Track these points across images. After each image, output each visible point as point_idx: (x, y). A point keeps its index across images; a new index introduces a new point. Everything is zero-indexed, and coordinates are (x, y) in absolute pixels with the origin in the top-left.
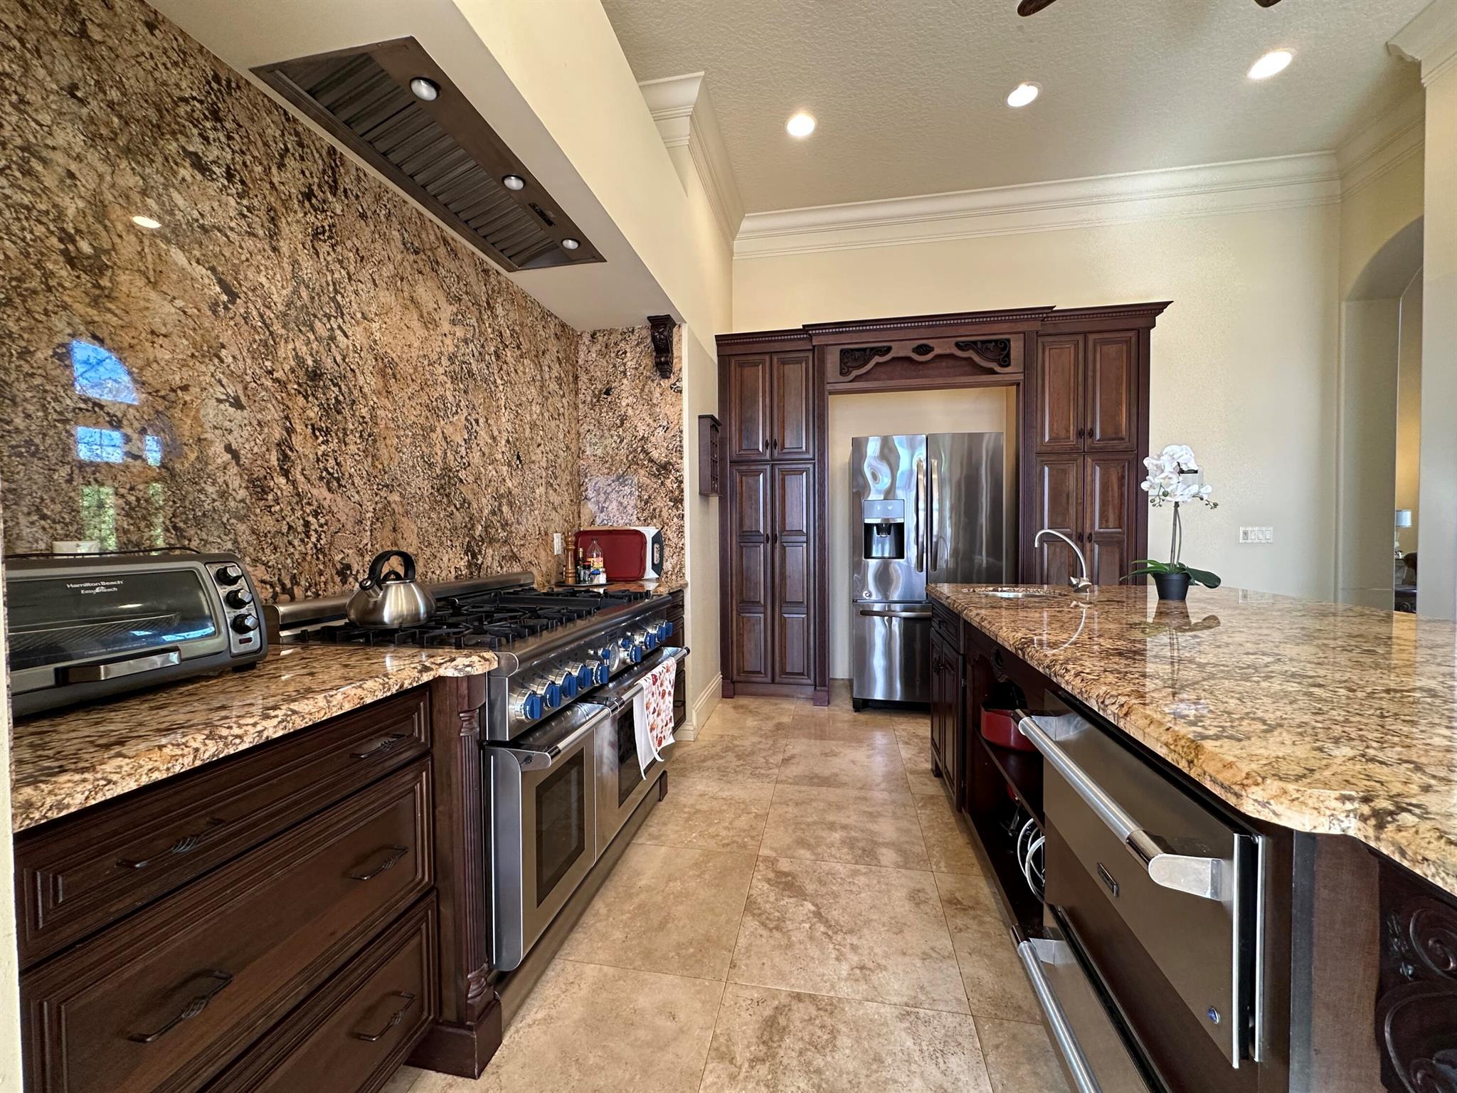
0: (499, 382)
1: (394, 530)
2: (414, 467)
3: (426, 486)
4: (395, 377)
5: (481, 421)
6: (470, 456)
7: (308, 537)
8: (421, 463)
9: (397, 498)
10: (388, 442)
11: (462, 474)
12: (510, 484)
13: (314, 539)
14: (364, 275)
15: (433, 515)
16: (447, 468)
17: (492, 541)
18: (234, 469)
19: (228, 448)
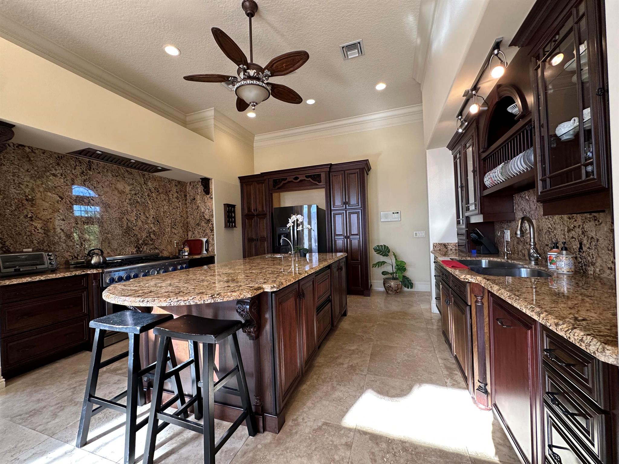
0: (149, 202)
1: (109, 243)
2: (116, 228)
3: (121, 232)
4: (109, 207)
5: (142, 214)
6: (137, 223)
7: (82, 246)
8: (118, 226)
9: (110, 235)
10: (107, 223)
11: (134, 228)
12: (154, 229)
13: (84, 246)
14: (100, 186)
15: (123, 239)
16: (128, 227)
17: (146, 244)
18: (62, 233)
19: (61, 229)
